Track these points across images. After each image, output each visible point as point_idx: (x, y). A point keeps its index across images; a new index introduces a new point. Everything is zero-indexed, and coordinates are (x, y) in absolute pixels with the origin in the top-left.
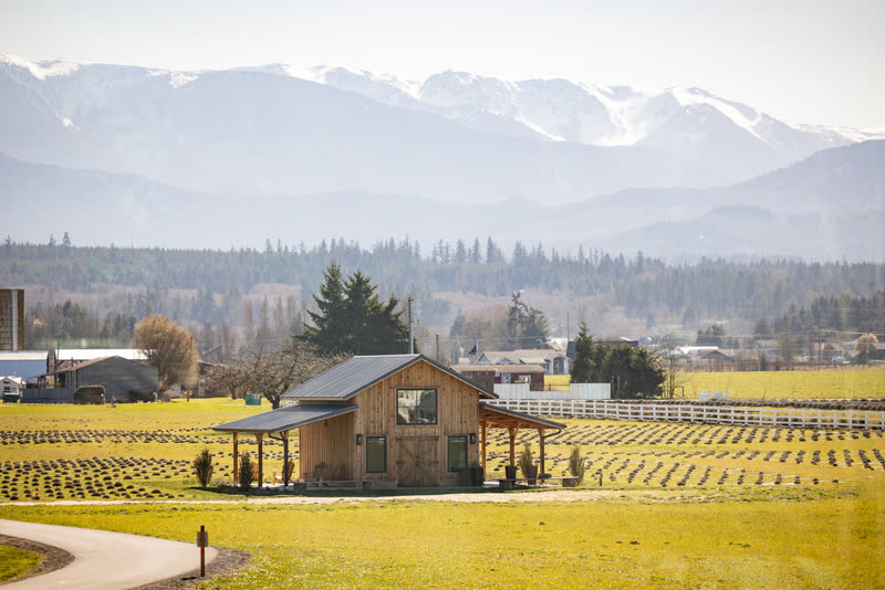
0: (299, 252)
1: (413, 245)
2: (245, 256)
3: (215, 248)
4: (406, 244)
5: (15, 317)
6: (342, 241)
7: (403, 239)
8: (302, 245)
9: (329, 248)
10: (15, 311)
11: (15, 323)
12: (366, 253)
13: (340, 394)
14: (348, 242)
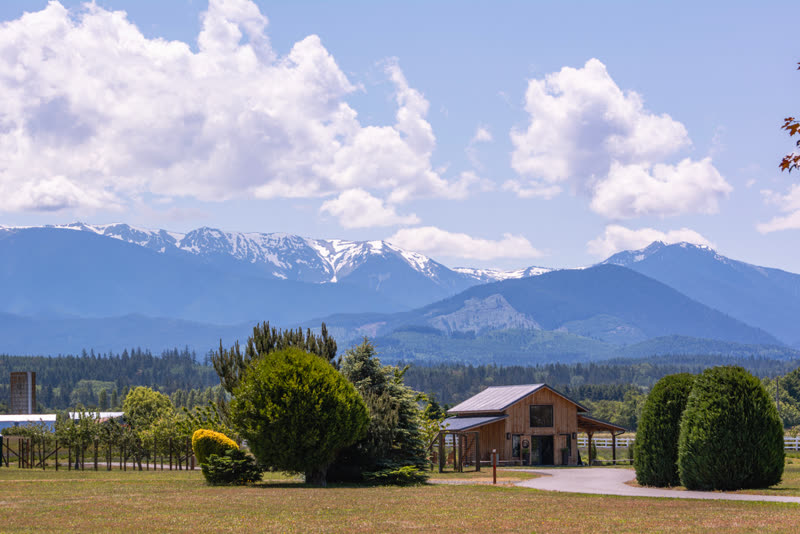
0: (108, 358)
1: (191, 353)
2: (71, 360)
3: (46, 355)
4: (186, 352)
5: (30, 391)
6: (139, 351)
7: (184, 349)
8: (111, 353)
9: (130, 355)
10: (30, 387)
11: (30, 395)
12: (157, 359)
13: (497, 407)
14: (143, 351)
